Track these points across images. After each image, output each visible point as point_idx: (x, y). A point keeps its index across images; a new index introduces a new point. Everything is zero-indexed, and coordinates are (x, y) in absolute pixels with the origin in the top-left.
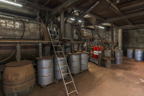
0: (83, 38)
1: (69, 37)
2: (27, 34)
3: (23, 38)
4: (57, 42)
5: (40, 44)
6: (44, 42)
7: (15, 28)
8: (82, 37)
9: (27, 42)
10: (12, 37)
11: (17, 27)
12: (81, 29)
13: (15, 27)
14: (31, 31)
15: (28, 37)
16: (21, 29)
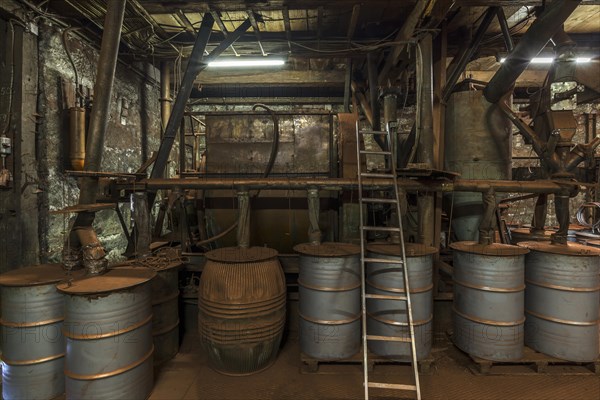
0: (566, 161)
1: (476, 160)
2: (284, 157)
3: (272, 171)
4: (387, 183)
5: (313, 192)
6: (328, 185)
7: (253, 140)
8: (560, 156)
9: (268, 185)
10: (243, 171)
11: (256, 135)
12: (550, 104)
13: (251, 137)
14: (300, 145)
15: (288, 167)
16: (267, 141)
